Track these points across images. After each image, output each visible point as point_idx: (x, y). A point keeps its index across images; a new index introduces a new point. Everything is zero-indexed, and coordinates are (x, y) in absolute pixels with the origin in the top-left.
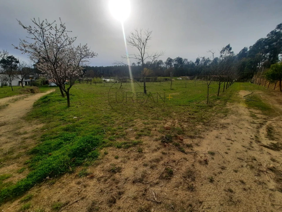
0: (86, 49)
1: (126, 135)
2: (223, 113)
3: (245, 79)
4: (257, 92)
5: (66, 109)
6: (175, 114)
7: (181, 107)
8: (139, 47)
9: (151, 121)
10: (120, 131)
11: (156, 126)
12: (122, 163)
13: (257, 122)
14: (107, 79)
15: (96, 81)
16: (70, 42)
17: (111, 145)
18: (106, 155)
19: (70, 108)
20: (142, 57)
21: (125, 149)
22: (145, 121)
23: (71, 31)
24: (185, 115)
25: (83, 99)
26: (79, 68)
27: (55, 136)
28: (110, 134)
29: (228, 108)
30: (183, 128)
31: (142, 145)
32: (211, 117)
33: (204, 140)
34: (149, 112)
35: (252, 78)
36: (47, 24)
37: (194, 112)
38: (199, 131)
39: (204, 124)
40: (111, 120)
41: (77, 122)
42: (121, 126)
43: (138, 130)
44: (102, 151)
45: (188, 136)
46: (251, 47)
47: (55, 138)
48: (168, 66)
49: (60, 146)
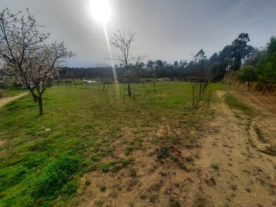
0: (63, 48)
1: (114, 151)
2: (210, 114)
3: (217, 81)
4: (231, 92)
5: (37, 117)
6: (164, 118)
7: (168, 109)
8: (122, 49)
9: (141, 128)
10: (105, 146)
11: (147, 135)
12: (111, 199)
13: (243, 123)
14: (88, 80)
15: (77, 83)
16: (41, 39)
17: (94, 169)
18: (88, 186)
19: (43, 116)
20: (125, 58)
21: (113, 173)
22: (134, 130)
23: (43, 26)
24: (174, 119)
25: (60, 104)
26: (54, 69)
27: (16, 160)
28: (92, 151)
29: (213, 108)
30: (177, 135)
31: (134, 164)
32: (201, 120)
33: (202, 150)
34: (137, 117)
35: (223, 79)
36: (9, 14)
37: (183, 115)
38: (194, 137)
39: (197, 129)
40: (94, 130)
41: (51, 135)
42: (107, 138)
43: (128, 143)
44: (82, 179)
45: (185, 146)
46: (220, 52)
47: (15, 164)
48: (149, 68)
49: (21, 178)
